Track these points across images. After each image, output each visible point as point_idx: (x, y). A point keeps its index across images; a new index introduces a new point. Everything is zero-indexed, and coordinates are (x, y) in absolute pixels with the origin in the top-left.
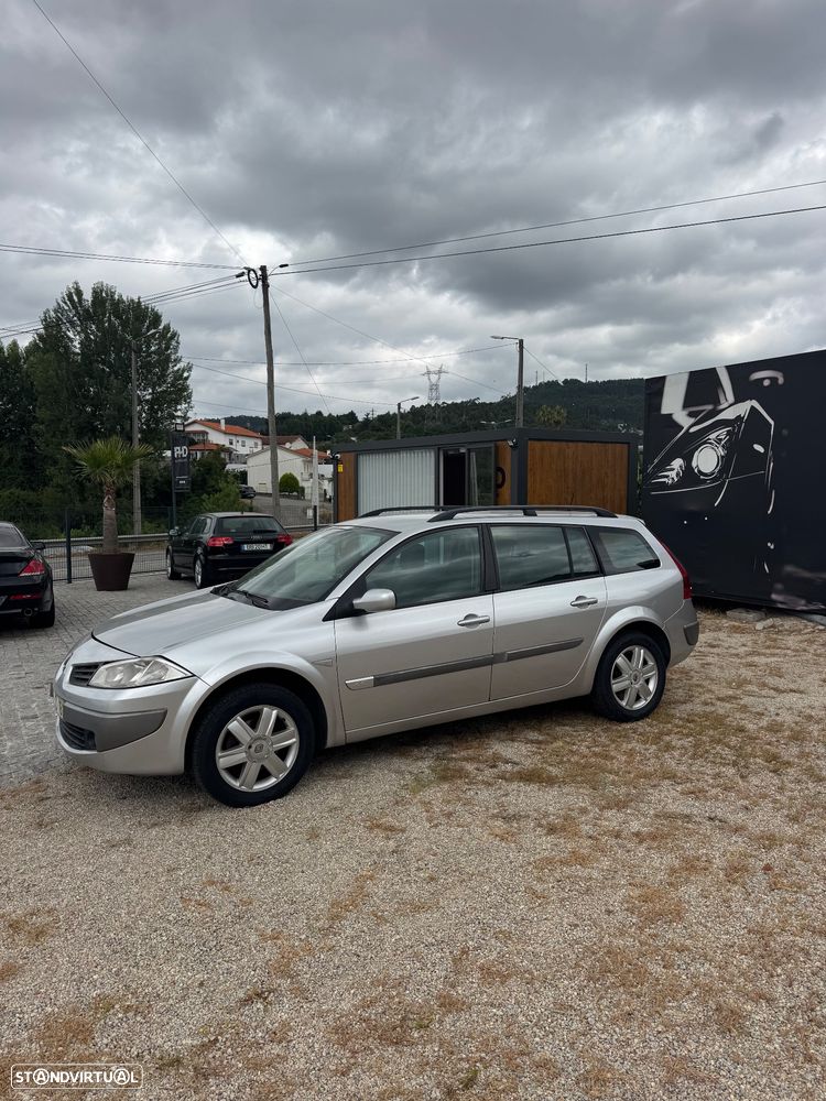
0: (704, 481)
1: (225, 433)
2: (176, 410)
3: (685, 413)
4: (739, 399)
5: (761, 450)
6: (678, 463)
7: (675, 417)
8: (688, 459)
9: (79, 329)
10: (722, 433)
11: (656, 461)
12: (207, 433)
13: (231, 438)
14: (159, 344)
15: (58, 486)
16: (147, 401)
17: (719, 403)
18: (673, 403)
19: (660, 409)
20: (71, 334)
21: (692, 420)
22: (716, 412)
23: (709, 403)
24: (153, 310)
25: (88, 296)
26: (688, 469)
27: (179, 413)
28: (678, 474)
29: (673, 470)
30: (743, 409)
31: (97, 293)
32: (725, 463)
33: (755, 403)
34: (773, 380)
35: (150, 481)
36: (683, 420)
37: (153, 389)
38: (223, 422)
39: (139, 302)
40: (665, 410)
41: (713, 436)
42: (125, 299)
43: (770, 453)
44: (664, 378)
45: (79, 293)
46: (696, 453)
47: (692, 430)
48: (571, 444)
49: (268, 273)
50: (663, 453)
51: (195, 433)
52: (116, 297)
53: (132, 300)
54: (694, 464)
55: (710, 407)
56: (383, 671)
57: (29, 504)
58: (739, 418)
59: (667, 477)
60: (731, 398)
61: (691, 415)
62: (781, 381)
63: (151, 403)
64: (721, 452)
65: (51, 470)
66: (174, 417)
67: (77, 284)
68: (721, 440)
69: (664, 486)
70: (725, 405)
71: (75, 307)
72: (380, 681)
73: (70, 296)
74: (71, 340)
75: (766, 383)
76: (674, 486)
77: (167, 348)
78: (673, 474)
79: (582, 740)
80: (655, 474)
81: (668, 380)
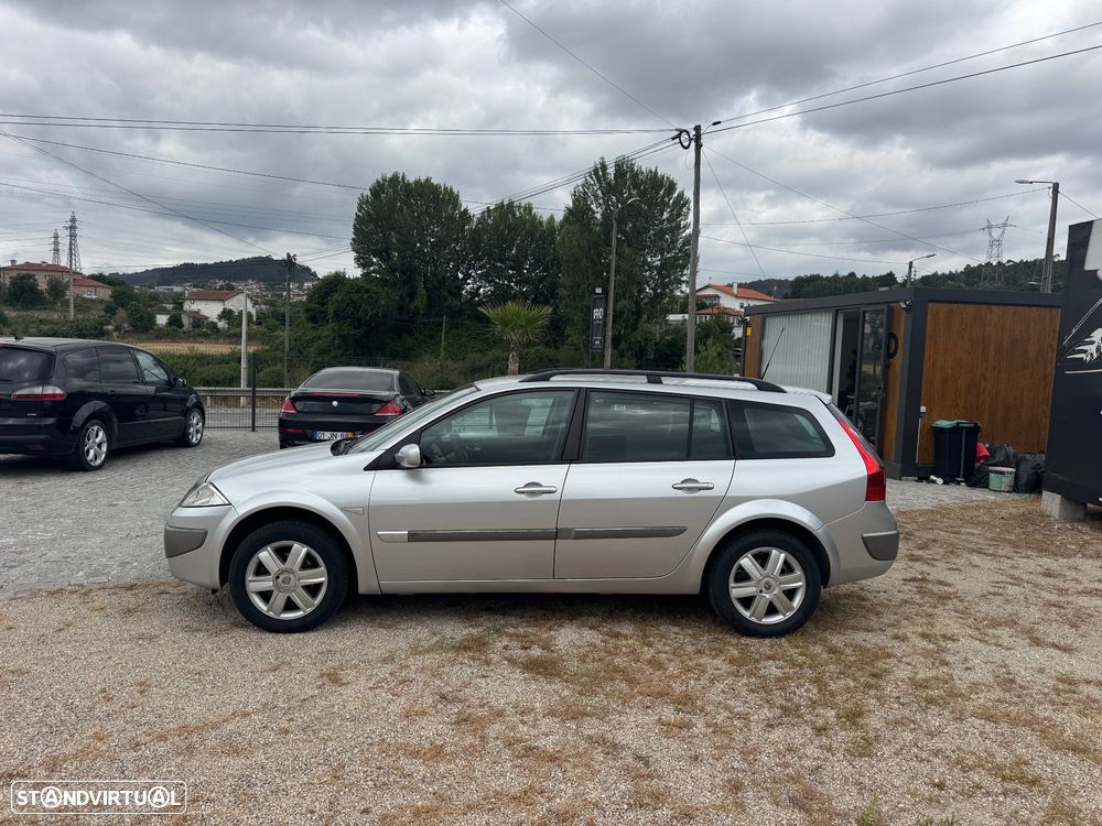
1: (736, 297)
2: (682, 276)
6: (1098, 335)
7: (1100, 275)
9: (601, 201)
11: (1074, 331)
12: (719, 297)
13: (742, 301)
14: (671, 212)
15: (573, 344)
16: (656, 267)
19: (1083, 264)
20: (593, 207)
24: (668, 178)
25: (611, 171)
27: (684, 278)
28: (1097, 349)
29: (1093, 343)
31: (618, 166)
35: (653, 343)
37: (662, 256)
38: (735, 286)
39: (656, 172)
40: (1089, 267)
42: (644, 170)
44: (1091, 224)
45: (604, 167)
48: (994, 308)
49: (702, 132)
50: (1082, 322)
51: (707, 297)
52: (636, 169)
53: (650, 171)
56: (418, 527)
57: (550, 361)
59: (1085, 352)
63: (659, 269)
65: (568, 331)
66: (681, 282)
67: (602, 158)
69: (1081, 363)
71: (599, 181)
72: (414, 537)
73: (596, 171)
74: (594, 212)
76: (1093, 365)
77: (679, 215)
78: (1092, 349)
79: (672, 642)
80: (1071, 349)
81: (1095, 226)
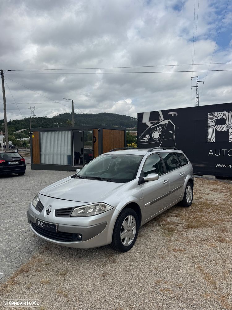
0: (156, 141)
3: (150, 122)
4: (165, 119)
5: (172, 132)
6: (148, 136)
7: (147, 124)
8: (151, 135)
10: (160, 128)
11: (141, 135)
17: (159, 120)
18: (146, 120)
19: (142, 121)
21: (152, 125)
22: (158, 123)
23: (156, 120)
26: (151, 138)
28: (148, 139)
29: (146, 138)
30: (166, 122)
32: (161, 136)
33: (170, 120)
34: (175, 114)
36: (149, 124)
40: (143, 122)
41: (158, 129)
43: (174, 133)
44: (143, 113)
46: (153, 133)
47: (151, 127)
49: (4, 72)
50: (143, 133)
54: (152, 136)
55: (157, 121)
58: (165, 124)
59: (145, 139)
60: (163, 119)
61: (151, 123)
62: (177, 115)
64: (160, 133)
68: (160, 130)
69: (144, 142)
70: (161, 121)
75: (173, 115)
76: (147, 142)
78: (146, 139)
80: (141, 139)
81: (144, 113)
